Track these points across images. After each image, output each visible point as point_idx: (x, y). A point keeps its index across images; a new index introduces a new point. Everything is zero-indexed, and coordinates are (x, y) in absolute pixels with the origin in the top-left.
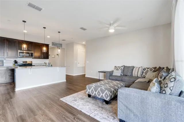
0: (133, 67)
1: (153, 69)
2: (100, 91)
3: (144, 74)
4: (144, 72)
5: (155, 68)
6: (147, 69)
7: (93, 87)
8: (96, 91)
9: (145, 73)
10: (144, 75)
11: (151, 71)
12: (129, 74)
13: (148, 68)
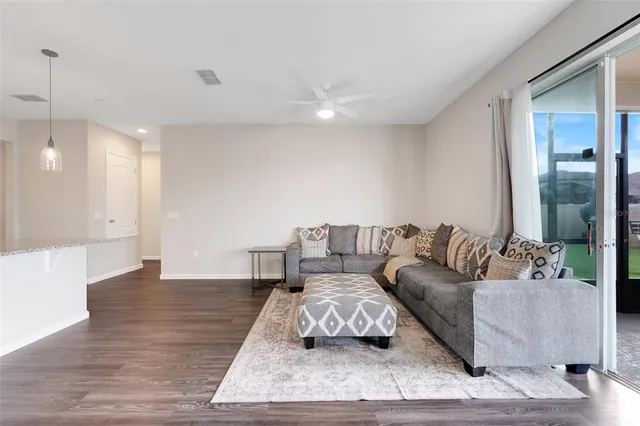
0: (358, 228)
1: (403, 232)
2: (365, 314)
3: (385, 244)
4: (384, 239)
5: (404, 227)
6: (389, 232)
7: (332, 308)
8: (346, 317)
9: (387, 241)
10: (385, 248)
11: (399, 235)
12: (350, 250)
13: (391, 229)
